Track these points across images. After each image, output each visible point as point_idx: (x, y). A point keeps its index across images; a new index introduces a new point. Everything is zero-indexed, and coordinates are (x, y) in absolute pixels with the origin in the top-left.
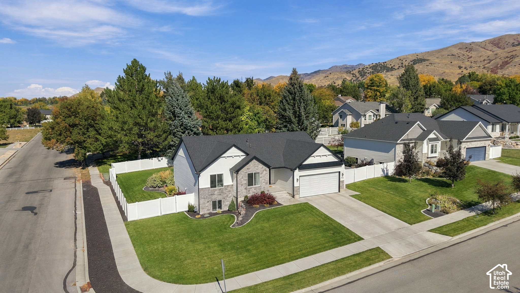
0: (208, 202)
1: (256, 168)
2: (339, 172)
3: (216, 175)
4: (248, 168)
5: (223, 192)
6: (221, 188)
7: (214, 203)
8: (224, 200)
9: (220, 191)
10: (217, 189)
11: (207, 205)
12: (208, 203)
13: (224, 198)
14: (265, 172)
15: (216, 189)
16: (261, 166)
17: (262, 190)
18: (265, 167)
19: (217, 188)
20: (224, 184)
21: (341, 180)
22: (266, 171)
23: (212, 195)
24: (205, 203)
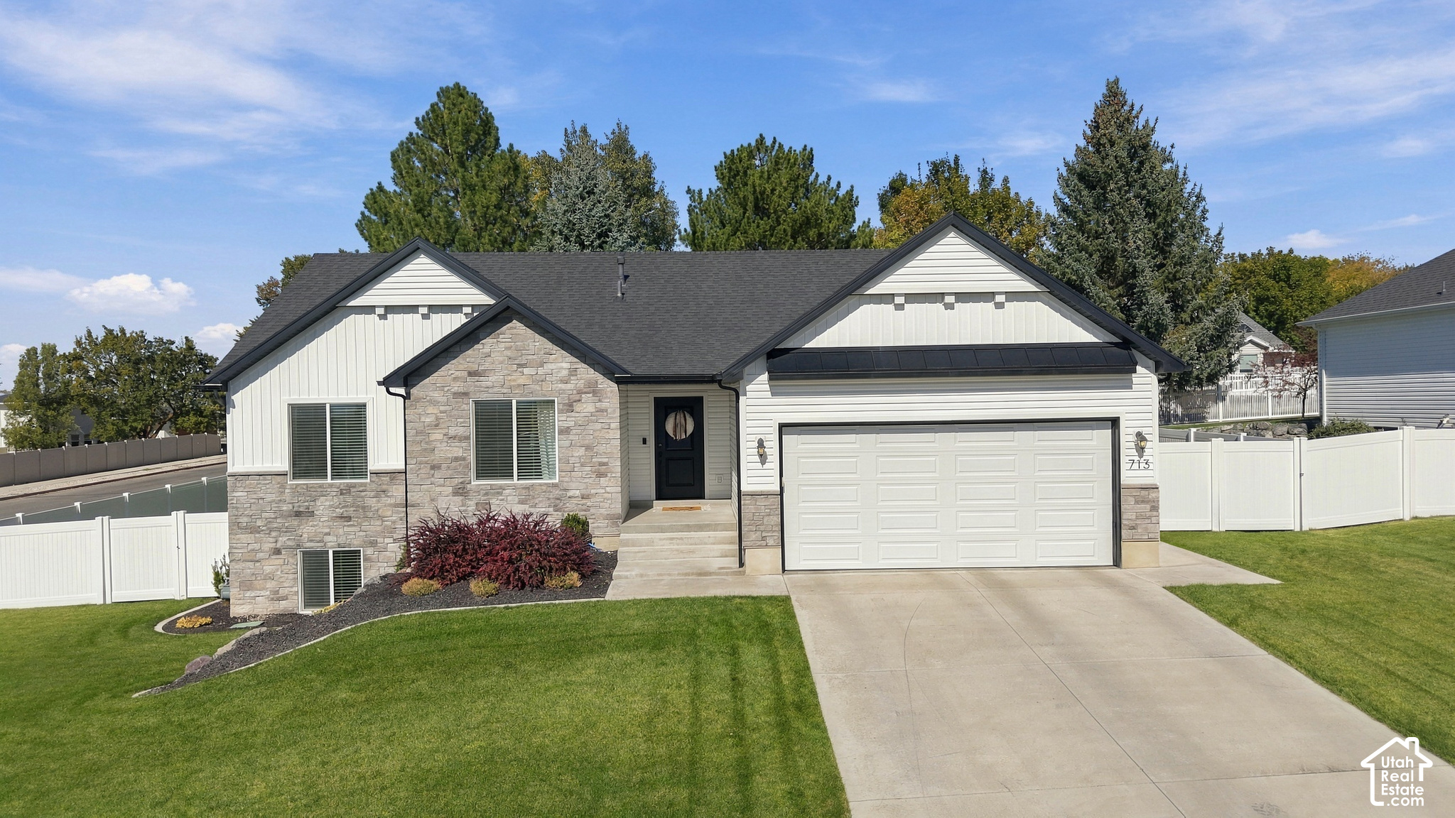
0: (277, 552)
1: (526, 371)
2: (1114, 423)
3: (323, 406)
4: (475, 367)
5: (364, 508)
6: (354, 486)
7: (314, 563)
8: (369, 551)
9: (350, 499)
10: (331, 486)
11: (268, 569)
12: (277, 561)
13: (373, 544)
14: (587, 406)
15: (321, 486)
16: (562, 362)
17: (572, 508)
18: (587, 373)
19: (329, 480)
20: (372, 466)
21: (1127, 477)
22: (594, 393)
23: (298, 514)
24: (260, 555)
